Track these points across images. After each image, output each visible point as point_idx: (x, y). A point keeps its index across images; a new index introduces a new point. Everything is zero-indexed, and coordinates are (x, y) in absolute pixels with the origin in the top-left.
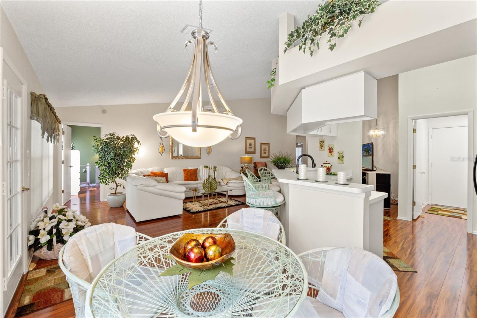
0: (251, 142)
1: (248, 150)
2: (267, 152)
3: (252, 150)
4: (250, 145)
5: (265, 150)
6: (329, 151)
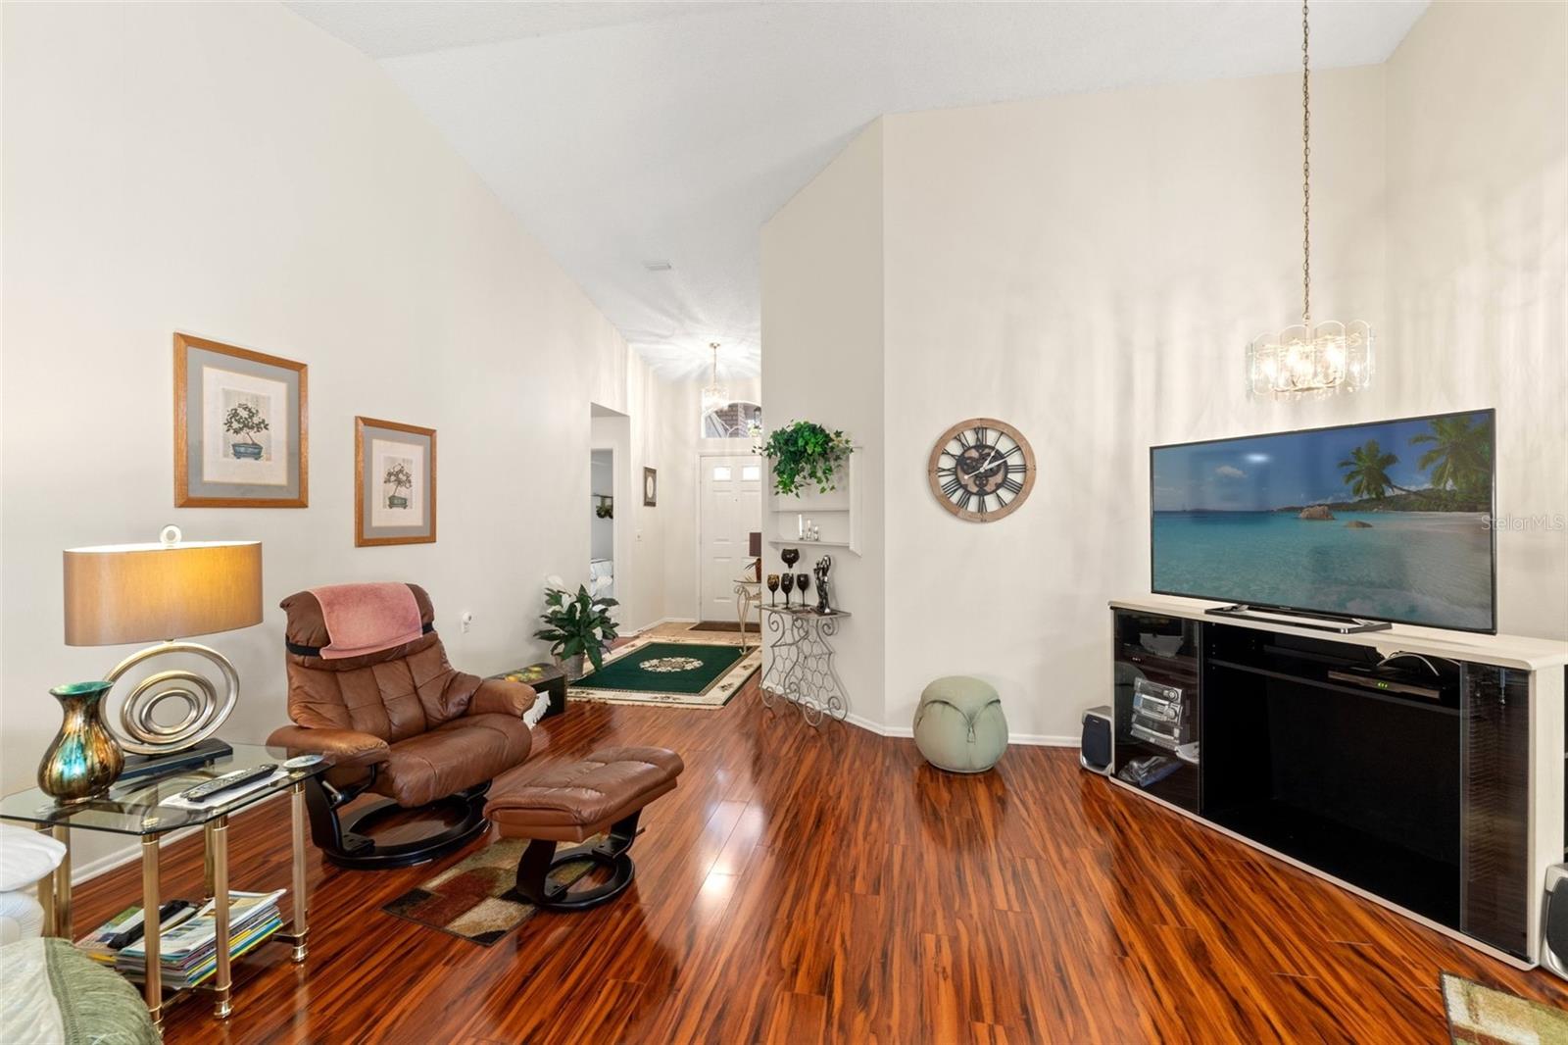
0: (257, 399)
1: (211, 474)
2: (416, 492)
3: (273, 472)
4: (244, 420)
5: (399, 482)
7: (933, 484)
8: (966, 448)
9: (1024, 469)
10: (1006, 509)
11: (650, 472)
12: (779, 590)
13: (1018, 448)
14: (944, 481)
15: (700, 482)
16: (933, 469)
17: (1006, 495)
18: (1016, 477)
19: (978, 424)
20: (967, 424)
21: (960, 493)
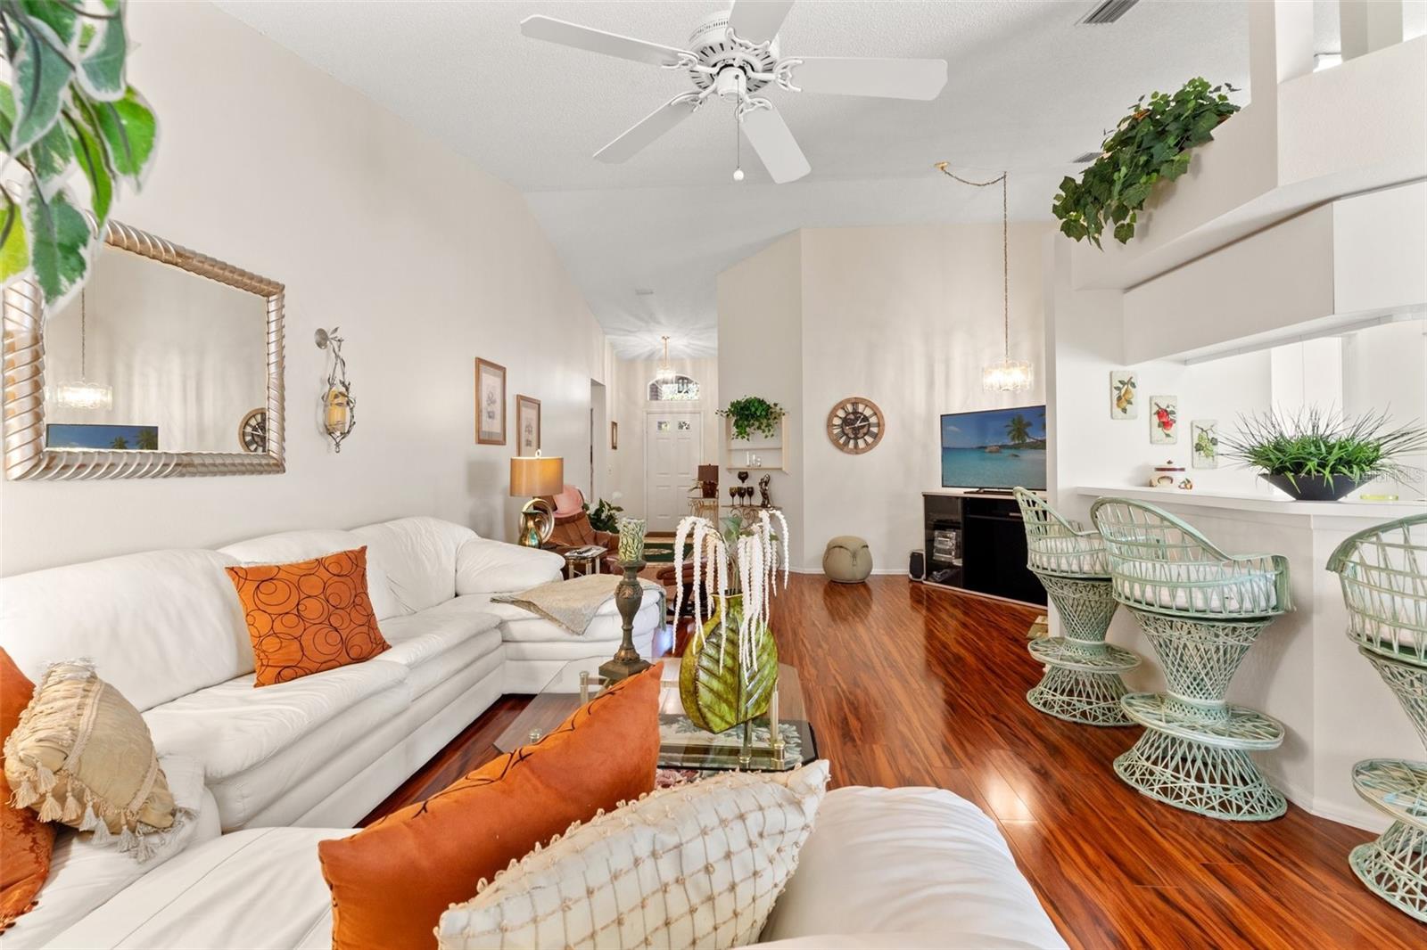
0: (494, 388)
1: (483, 427)
2: (534, 437)
3: (497, 426)
4: (491, 400)
5: (529, 430)
6: (1156, 419)
7: (830, 433)
8: (848, 414)
9: (878, 425)
10: (869, 447)
11: (614, 424)
12: (737, 496)
13: (875, 414)
14: (836, 431)
15: (647, 432)
16: (830, 425)
17: (869, 439)
18: (874, 430)
19: (853, 401)
20: (848, 401)
21: (844, 438)
